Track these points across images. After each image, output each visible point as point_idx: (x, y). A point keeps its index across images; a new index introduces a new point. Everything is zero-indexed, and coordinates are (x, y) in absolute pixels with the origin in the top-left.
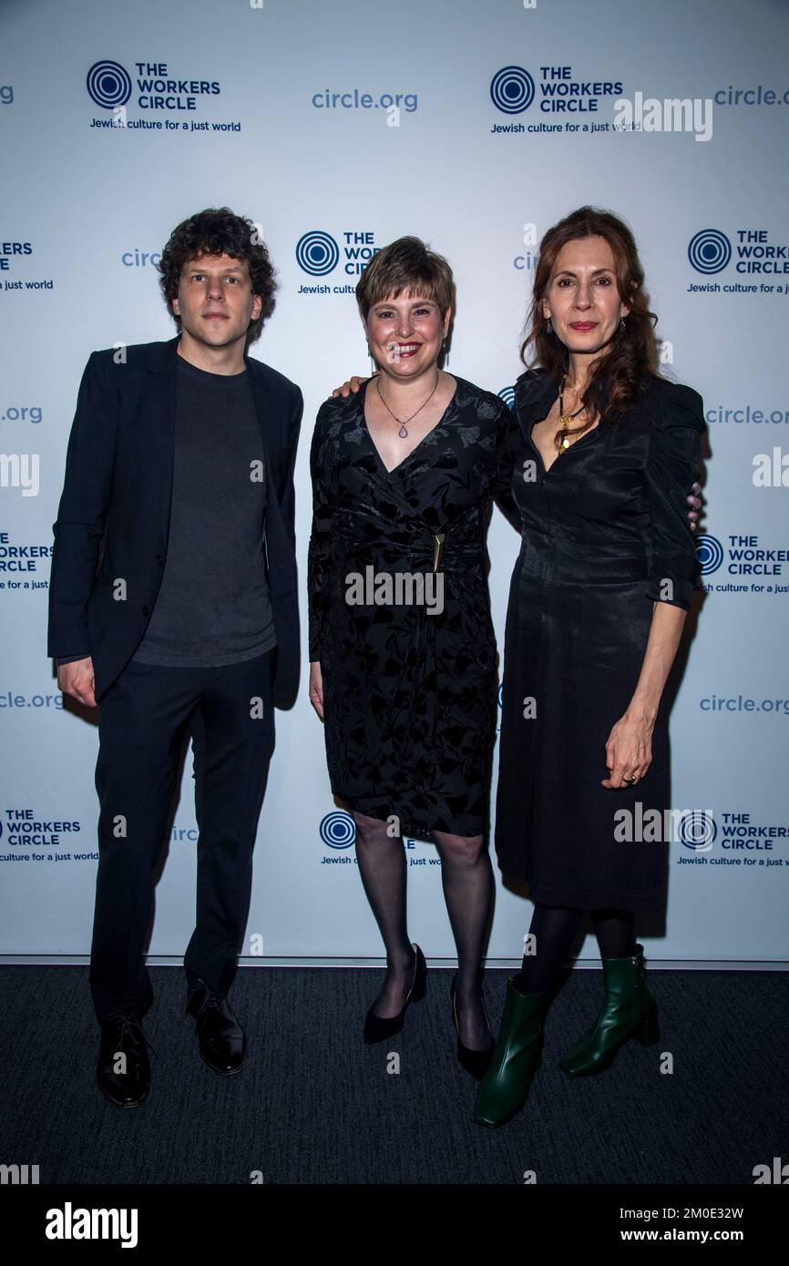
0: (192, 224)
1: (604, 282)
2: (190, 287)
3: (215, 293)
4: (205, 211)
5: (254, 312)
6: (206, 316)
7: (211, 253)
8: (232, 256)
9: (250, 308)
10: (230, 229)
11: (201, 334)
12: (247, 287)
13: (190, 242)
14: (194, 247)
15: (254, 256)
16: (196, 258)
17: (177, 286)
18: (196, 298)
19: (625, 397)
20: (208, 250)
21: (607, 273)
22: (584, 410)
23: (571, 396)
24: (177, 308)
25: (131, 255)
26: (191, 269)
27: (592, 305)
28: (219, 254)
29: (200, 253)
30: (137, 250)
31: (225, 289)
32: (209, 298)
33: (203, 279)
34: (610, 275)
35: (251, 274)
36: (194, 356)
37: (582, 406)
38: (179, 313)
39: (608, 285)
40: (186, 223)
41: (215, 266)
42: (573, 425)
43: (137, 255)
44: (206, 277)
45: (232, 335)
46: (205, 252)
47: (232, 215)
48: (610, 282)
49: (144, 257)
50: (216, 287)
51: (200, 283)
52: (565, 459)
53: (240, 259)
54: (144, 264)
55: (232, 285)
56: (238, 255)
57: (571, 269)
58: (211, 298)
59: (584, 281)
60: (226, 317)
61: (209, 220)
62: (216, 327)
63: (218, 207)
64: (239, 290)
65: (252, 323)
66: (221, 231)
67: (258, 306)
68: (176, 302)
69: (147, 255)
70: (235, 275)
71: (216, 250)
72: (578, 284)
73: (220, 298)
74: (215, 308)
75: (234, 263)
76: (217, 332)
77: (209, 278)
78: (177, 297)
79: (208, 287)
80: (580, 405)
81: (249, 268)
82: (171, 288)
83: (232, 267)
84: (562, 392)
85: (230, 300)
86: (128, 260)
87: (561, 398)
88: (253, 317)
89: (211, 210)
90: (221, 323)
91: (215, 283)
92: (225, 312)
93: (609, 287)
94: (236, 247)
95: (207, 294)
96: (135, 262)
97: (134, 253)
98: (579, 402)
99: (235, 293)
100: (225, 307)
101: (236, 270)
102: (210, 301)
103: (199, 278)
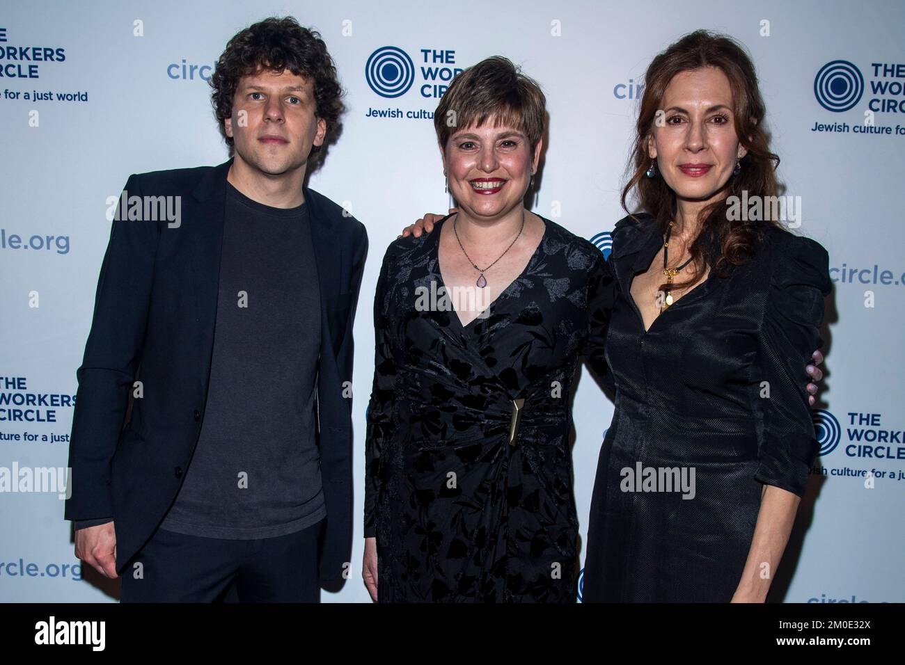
0: (251, 35)
1: (720, 120)
2: (246, 105)
3: (274, 114)
4: (268, 19)
5: (317, 138)
6: (263, 140)
7: (272, 68)
8: (295, 73)
9: (312, 132)
10: (293, 41)
11: (255, 159)
12: (311, 109)
14: (252, 60)
15: (321, 74)
16: (254, 73)
17: (231, 104)
19: (740, 248)
20: (269, 65)
21: (723, 110)
22: (692, 263)
23: (677, 247)
24: (230, 129)
25: (177, 67)
26: (247, 85)
27: (706, 146)
28: (280, 70)
29: (259, 68)
30: (184, 61)
31: (285, 109)
32: (267, 119)
33: (261, 98)
34: (727, 112)
35: (315, 94)
36: (246, 184)
37: (690, 257)
38: (231, 135)
39: (724, 123)
40: (245, 32)
41: (276, 83)
42: (678, 278)
43: (184, 67)
44: (265, 95)
45: (291, 162)
46: (264, 67)
47: (297, 26)
48: (727, 120)
49: (192, 69)
50: (275, 107)
51: (257, 102)
52: (667, 316)
53: (304, 76)
54: (192, 77)
55: (293, 105)
56: (303, 70)
57: (683, 104)
58: (269, 119)
59: (697, 119)
60: (285, 142)
61: (271, 31)
62: (273, 152)
64: (301, 112)
65: (314, 150)
66: (284, 44)
67: (321, 131)
68: (228, 122)
69: (196, 67)
70: (298, 94)
71: (277, 65)
72: (690, 121)
73: (280, 120)
74: (273, 130)
75: (298, 81)
76: (274, 159)
77: (268, 96)
78: (230, 117)
79: (267, 107)
80: (688, 256)
81: (314, 87)
83: (294, 85)
84: (667, 241)
85: (290, 122)
86: (174, 72)
87: (666, 248)
88: (315, 143)
90: (279, 148)
91: (274, 102)
92: (283, 135)
93: (725, 127)
94: (300, 62)
95: (265, 113)
96: (181, 75)
97: (181, 64)
98: (687, 252)
99: (297, 115)
100: (285, 130)
101: (299, 88)
102: (267, 123)
103: (256, 96)
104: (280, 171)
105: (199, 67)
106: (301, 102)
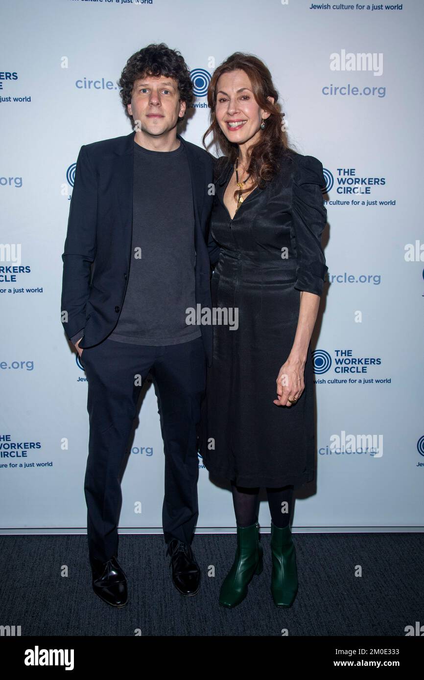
0: (141, 56)
1: (246, 98)
2: (139, 96)
3: (155, 101)
4: (150, 45)
5: (181, 112)
6: (148, 116)
7: (153, 75)
8: (167, 76)
9: (178, 110)
10: (165, 58)
11: (145, 127)
12: (176, 97)
13: (139, 67)
14: (141, 70)
15: (181, 76)
16: (142, 78)
17: (130, 97)
18: (142, 103)
19: (268, 171)
20: (151, 73)
22: (250, 179)
24: (131, 110)
25: (81, 82)
26: (139, 84)
27: (238, 111)
28: (158, 76)
29: (145, 75)
30: (85, 78)
31: (161, 97)
32: (151, 104)
33: (147, 92)
35: (179, 88)
38: (131, 114)
39: (248, 99)
40: (137, 54)
41: (154, 83)
42: (244, 187)
44: (149, 89)
45: (166, 128)
46: (148, 74)
47: (167, 48)
48: (250, 97)
51: (145, 94)
52: (242, 209)
53: (172, 77)
54: (89, 87)
55: (166, 95)
56: (171, 74)
58: (152, 104)
59: (233, 97)
60: (162, 116)
61: (152, 53)
62: (155, 123)
63: (158, 42)
64: (170, 99)
65: (179, 120)
66: (160, 60)
67: (183, 108)
68: (129, 106)
69: (92, 82)
70: (169, 88)
71: (156, 73)
72: (229, 99)
73: (158, 104)
74: (155, 110)
75: (169, 80)
76: (157, 126)
77: (151, 90)
78: (130, 103)
79: (150, 97)
80: (247, 175)
81: (178, 84)
82: (127, 98)
83: (166, 83)
84: (237, 167)
85: (164, 105)
86: (79, 84)
87: (237, 172)
88: (180, 116)
89: (154, 45)
90: (158, 120)
91: (155, 94)
92: (160, 113)
93: (250, 101)
94: (170, 70)
95: (150, 101)
96: (84, 86)
99: (167, 100)
100: (162, 110)
101: (169, 84)
102: (151, 106)
103: (144, 91)
104: (159, 134)
105: (94, 82)
106: (171, 93)
